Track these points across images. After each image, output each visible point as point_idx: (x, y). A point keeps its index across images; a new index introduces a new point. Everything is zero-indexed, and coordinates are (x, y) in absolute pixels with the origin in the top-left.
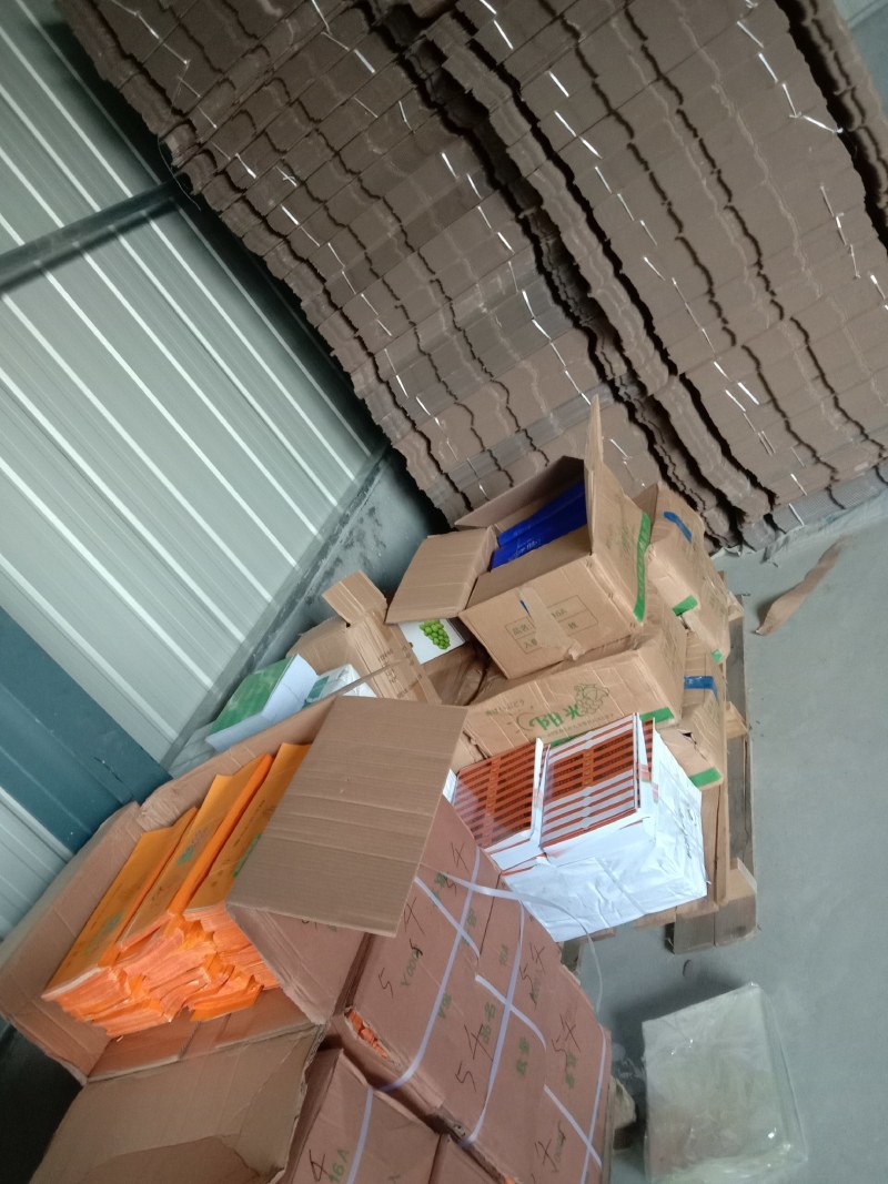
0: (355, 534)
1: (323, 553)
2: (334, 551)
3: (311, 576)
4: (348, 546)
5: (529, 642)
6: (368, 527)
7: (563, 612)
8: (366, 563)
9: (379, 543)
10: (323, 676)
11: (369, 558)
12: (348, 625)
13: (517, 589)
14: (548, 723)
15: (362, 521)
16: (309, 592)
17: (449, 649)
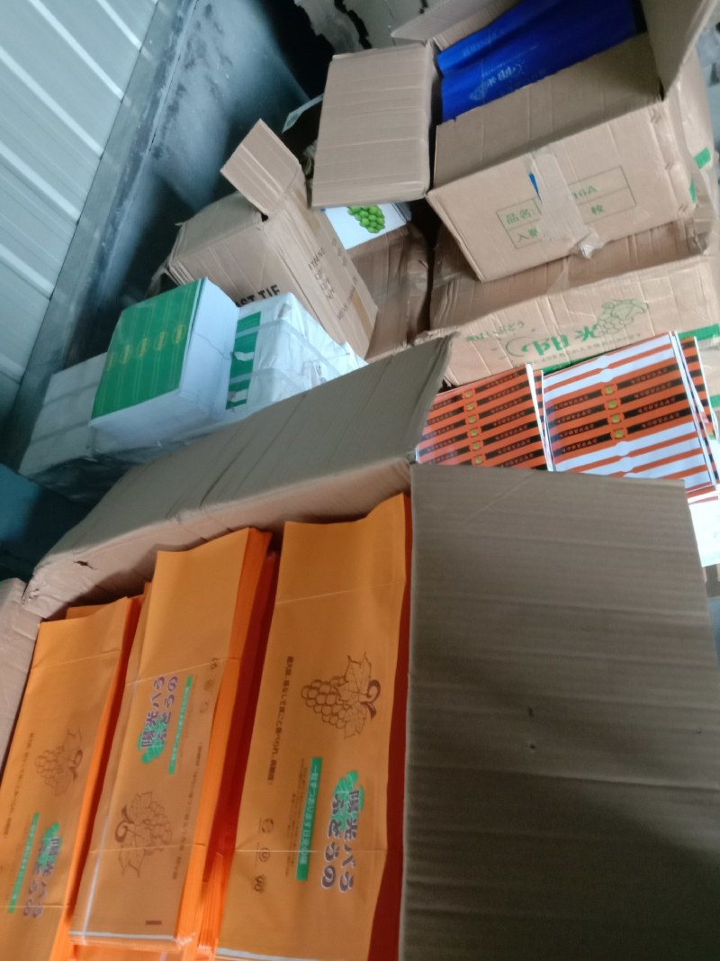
0: (194, 46)
1: (160, 77)
2: (174, 72)
3: (152, 115)
4: (189, 65)
5: (527, 234)
6: (207, 34)
7: (591, 189)
8: (214, 89)
9: (225, 59)
10: (249, 309)
11: (216, 81)
12: (265, 218)
13: (529, 156)
14: (547, 346)
15: (198, 26)
16: (155, 139)
17: (382, 232)
